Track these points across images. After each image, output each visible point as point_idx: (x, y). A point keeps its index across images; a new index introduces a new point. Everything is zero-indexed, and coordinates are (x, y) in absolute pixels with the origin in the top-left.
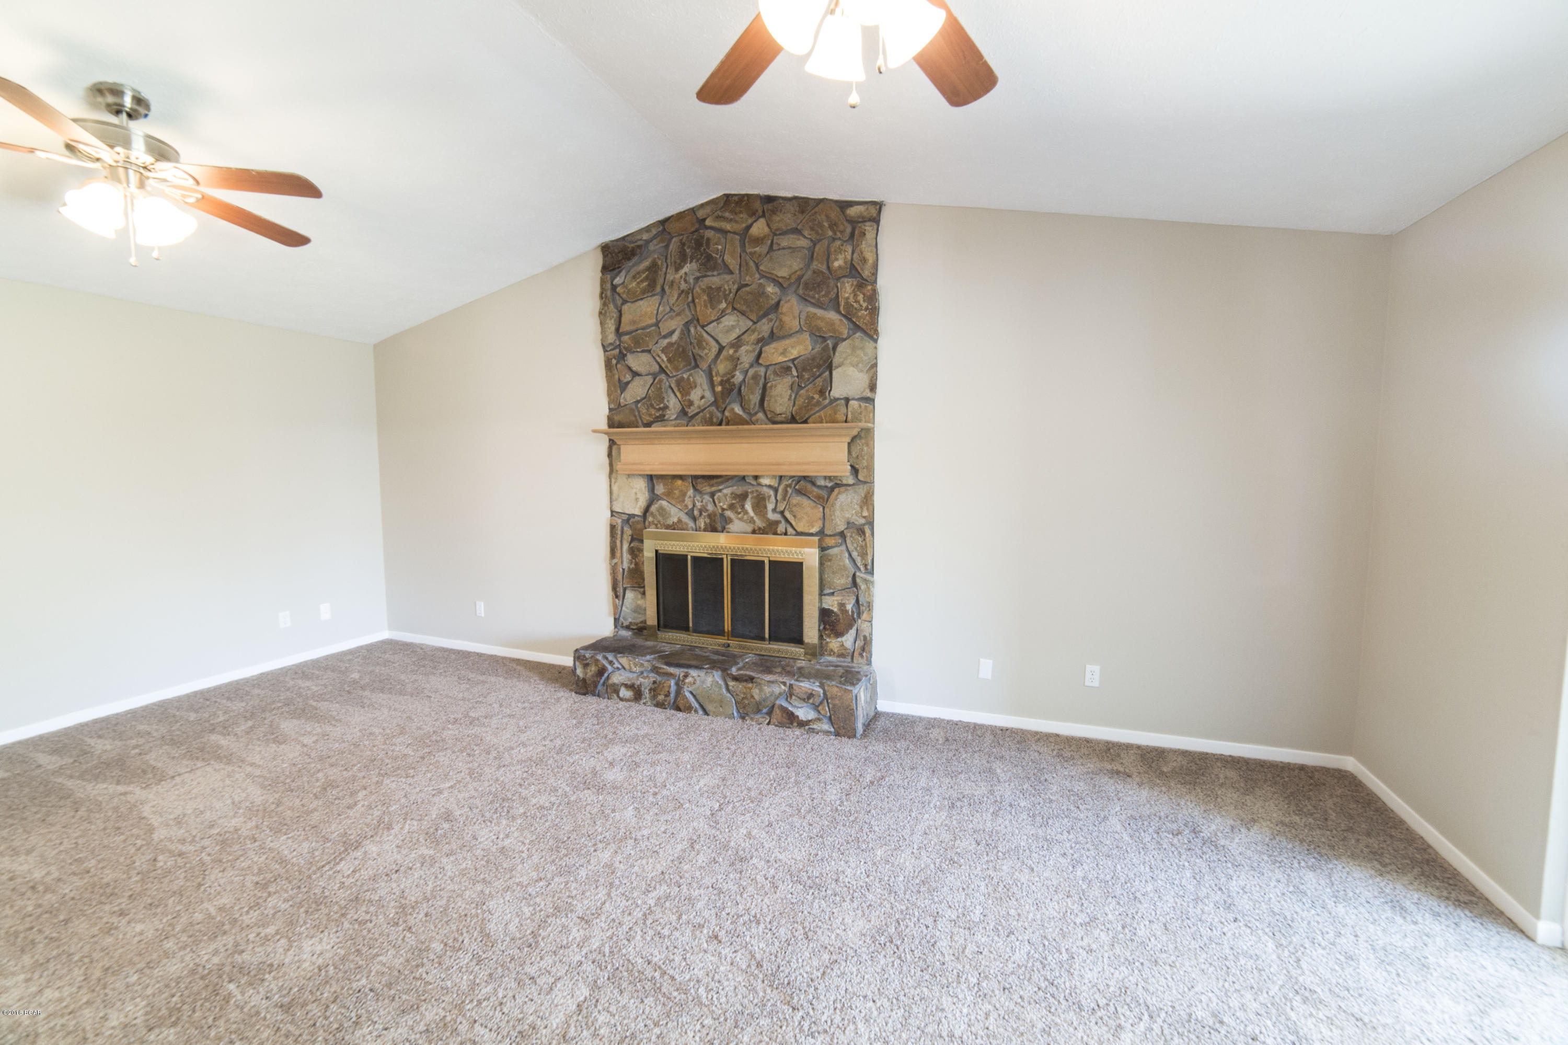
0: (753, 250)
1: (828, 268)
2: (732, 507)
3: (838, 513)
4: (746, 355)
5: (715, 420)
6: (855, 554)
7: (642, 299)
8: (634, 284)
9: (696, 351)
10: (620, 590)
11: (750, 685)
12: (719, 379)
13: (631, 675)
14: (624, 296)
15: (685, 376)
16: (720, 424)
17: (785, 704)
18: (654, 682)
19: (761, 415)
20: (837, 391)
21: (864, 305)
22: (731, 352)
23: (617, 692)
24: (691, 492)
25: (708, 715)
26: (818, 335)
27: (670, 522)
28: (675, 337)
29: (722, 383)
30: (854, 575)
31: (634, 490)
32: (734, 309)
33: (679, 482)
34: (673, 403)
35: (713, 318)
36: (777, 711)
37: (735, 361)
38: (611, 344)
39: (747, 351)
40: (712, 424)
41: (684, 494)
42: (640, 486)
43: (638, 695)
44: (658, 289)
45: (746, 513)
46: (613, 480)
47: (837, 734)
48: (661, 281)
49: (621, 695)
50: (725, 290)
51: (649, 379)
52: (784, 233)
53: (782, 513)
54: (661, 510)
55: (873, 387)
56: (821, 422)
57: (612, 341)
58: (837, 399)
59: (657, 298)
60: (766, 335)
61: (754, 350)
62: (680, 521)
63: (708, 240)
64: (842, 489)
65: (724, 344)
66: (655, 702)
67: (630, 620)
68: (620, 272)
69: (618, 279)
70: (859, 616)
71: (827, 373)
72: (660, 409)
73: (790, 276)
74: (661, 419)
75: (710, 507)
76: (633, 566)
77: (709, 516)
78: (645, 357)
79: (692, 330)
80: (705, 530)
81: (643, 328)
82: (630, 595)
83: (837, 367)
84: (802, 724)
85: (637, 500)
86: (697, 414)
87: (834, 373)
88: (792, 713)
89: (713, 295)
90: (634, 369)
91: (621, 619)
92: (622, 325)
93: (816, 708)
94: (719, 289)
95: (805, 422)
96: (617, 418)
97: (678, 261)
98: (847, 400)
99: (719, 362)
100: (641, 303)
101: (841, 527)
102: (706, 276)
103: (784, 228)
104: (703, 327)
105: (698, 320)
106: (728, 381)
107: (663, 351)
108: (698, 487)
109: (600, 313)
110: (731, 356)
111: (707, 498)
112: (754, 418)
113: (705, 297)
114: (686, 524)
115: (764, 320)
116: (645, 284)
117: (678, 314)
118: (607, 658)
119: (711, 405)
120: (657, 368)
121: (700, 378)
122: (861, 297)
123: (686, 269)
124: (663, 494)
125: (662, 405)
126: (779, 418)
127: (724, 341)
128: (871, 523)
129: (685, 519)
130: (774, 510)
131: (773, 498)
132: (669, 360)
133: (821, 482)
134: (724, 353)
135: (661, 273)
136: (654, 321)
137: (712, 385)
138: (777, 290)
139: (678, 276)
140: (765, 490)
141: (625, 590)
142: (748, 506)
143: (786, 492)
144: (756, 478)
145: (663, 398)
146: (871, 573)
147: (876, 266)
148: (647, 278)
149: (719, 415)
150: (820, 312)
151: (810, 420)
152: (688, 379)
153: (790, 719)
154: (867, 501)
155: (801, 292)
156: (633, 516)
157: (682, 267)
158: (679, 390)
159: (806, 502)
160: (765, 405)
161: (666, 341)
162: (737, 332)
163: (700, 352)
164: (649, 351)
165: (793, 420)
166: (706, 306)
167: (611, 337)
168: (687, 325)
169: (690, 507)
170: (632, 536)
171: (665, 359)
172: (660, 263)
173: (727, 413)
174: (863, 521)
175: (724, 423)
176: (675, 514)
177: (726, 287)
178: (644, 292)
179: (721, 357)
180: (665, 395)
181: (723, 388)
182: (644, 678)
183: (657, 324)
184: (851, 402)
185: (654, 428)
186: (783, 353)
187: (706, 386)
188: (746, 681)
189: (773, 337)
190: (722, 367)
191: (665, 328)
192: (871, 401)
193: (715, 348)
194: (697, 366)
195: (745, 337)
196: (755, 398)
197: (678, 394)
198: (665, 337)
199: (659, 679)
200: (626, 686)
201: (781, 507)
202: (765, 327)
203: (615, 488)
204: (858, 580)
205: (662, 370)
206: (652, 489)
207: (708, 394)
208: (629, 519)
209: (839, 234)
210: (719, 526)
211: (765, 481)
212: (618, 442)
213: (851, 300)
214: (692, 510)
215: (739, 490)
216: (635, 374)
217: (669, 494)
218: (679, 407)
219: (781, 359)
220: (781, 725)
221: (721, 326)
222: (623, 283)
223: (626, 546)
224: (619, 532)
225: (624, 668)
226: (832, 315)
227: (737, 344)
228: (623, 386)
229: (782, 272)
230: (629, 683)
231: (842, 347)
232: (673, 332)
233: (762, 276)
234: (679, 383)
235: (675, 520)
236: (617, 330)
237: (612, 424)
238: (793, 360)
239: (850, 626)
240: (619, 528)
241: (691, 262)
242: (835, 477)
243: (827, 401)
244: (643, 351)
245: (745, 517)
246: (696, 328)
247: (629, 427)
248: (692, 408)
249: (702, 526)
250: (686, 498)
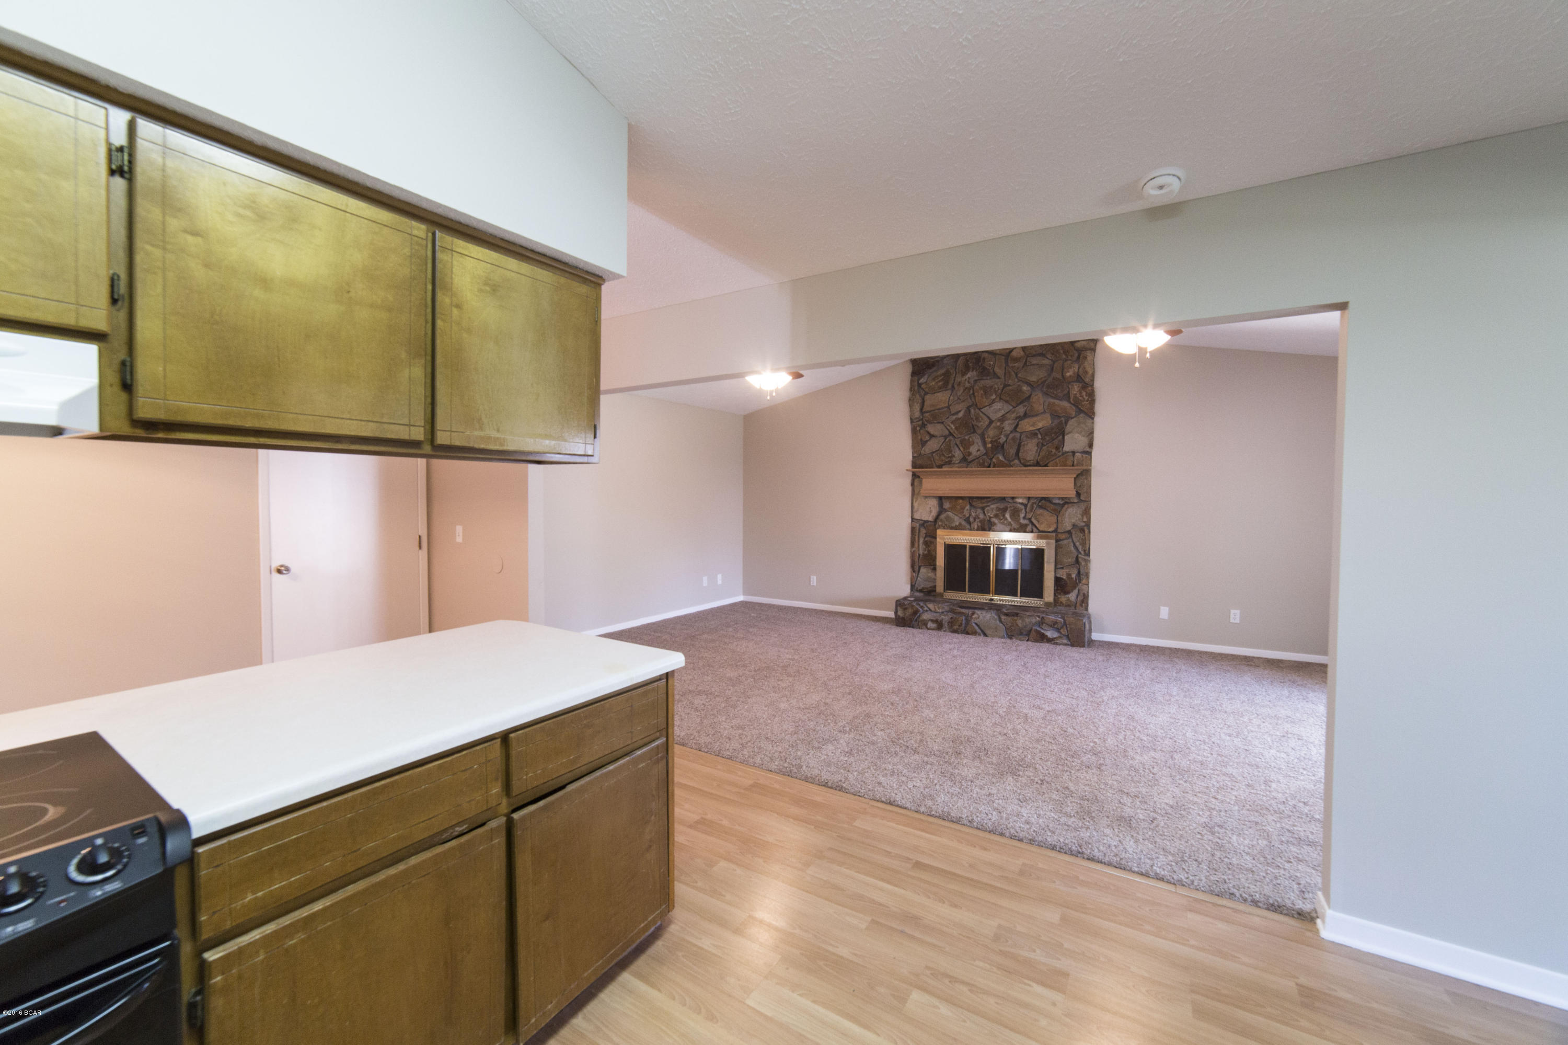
0: (1013, 365)
1: (1063, 376)
2: (996, 516)
3: (1067, 520)
4: (1008, 426)
5: (986, 464)
6: (1078, 544)
7: (939, 392)
8: (933, 383)
9: (975, 423)
10: (916, 568)
11: (1016, 618)
12: (990, 440)
13: (935, 614)
14: (927, 390)
15: (966, 437)
16: (989, 466)
17: (1038, 629)
18: (952, 618)
19: (1016, 461)
20: (1067, 448)
21: (1086, 398)
22: (998, 424)
23: (926, 625)
24: (968, 507)
25: (987, 636)
26: (1055, 415)
27: (953, 525)
28: (960, 415)
29: (991, 442)
30: (1077, 558)
31: (929, 506)
32: (1001, 399)
33: (961, 501)
34: (958, 454)
35: (987, 404)
36: (1033, 633)
37: (1001, 429)
38: (917, 418)
39: (1009, 424)
40: (984, 466)
41: (963, 508)
42: (934, 503)
43: (940, 626)
44: (950, 386)
45: (1006, 519)
46: (914, 500)
47: (1072, 645)
48: (952, 382)
49: (929, 626)
50: (995, 388)
51: (942, 440)
52: (1034, 356)
53: (1030, 520)
54: (948, 518)
55: (1091, 445)
56: (1057, 466)
57: (917, 416)
58: (1067, 452)
59: (949, 392)
60: (1022, 414)
61: (1014, 423)
62: (960, 524)
63: (984, 359)
64: (1070, 505)
65: (993, 419)
66: (951, 630)
67: (922, 586)
68: (924, 375)
69: (922, 379)
70: (1080, 582)
71: (1061, 437)
72: (949, 457)
73: (1038, 382)
74: (949, 463)
75: (982, 516)
76: (926, 552)
77: (981, 521)
78: (940, 427)
79: (972, 411)
80: (978, 530)
81: (939, 409)
82: (923, 570)
83: (1068, 434)
84: (1050, 641)
85: (931, 512)
86: (975, 460)
87: (1066, 437)
88: (1043, 634)
89: (986, 391)
90: (932, 433)
91: (916, 585)
92: (925, 407)
93: (1058, 630)
94: (991, 387)
95: (1046, 465)
96: (919, 462)
97: (964, 370)
98: (1074, 453)
99: (989, 429)
100: (938, 394)
101: (1069, 528)
102: (981, 380)
103: (1034, 353)
104: (980, 409)
105: (976, 405)
106: (996, 441)
107: (952, 423)
108: (974, 504)
109: (910, 400)
110: (999, 427)
111: (979, 511)
112: (1012, 463)
113: (982, 392)
114: (965, 526)
115: (1021, 406)
116: (941, 383)
117: (963, 401)
118: (919, 605)
119: (983, 455)
120: (947, 433)
121: (977, 439)
122: (1084, 394)
123: (969, 375)
124: (949, 508)
125: (950, 455)
126: (1028, 463)
127: (993, 417)
128: (1088, 525)
129: (964, 523)
130: (1024, 518)
131: (1024, 511)
132: (956, 428)
133: (1057, 501)
134: (994, 424)
135: (952, 377)
136: (947, 405)
137: (984, 443)
138: (1029, 388)
139: (964, 379)
140: (1019, 505)
141: (920, 568)
142: (1007, 516)
143: (1032, 507)
144: (1013, 498)
145: (951, 451)
146: (1088, 555)
147: (1093, 376)
148: (942, 380)
149: (989, 461)
150: (1057, 402)
151: (1049, 465)
152: (969, 439)
153: (1042, 638)
154: (1087, 512)
155: (1045, 389)
156: (928, 521)
157: (967, 374)
158: (962, 446)
159: (1046, 513)
160: (1020, 454)
161: (954, 417)
162: (1003, 412)
163: (977, 424)
164: (942, 423)
165: (1038, 464)
166: (982, 397)
167: (917, 414)
168: (968, 408)
169: (967, 516)
170: (926, 533)
171: (954, 428)
172: (951, 371)
173: (994, 460)
174: (1084, 524)
175: (992, 465)
176: (957, 520)
177: (996, 386)
178: (940, 388)
179: (992, 427)
180: (952, 448)
181: (992, 445)
182: (945, 616)
183: (948, 407)
184: (1077, 454)
185: (945, 469)
186: (1033, 425)
187: (980, 444)
188: (1013, 616)
189: (1026, 415)
190: (991, 433)
191: (954, 409)
192: (1089, 453)
193: (987, 422)
194: (974, 432)
195: (1008, 415)
196: (1013, 451)
197: (962, 449)
198: (953, 415)
199: (955, 616)
200: (932, 621)
201: (1029, 516)
202: (1021, 410)
203: (916, 504)
204: (1080, 560)
205: (951, 434)
206: (941, 505)
207: (982, 448)
208: (924, 523)
209: (1069, 357)
210: (986, 527)
211: (1020, 501)
212: (921, 477)
213: (1078, 395)
214: (969, 518)
215: (1002, 506)
216: (932, 436)
217: (953, 509)
218: (961, 456)
219: (1032, 428)
220: (1036, 641)
221: (992, 409)
222: (926, 382)
223: (921, 541)
224: (917, 531)
225: (930, 610)
226: (1065, 404)
227: (1003, 419)
228: (924, 443)
229: (1033, 379)
230: (934, 619)
231: (1072, 423)
232: (960, 411)
233: (1019, 381)
234: (961, 442)
235: (957, 524)
236: (921, 409)
237: (914, 465)
238: (1039, 429)
239: (1075, 588)
240: (917, 529)
241: (972, 371)
242: (1066, 498)
243: (1060, 454)
244: (939, 423)
245: (1005, 522)
246: (975, 410)
247: (926, 468)
248: (971, 457)
249: (976, 527)
250: (965, 511)
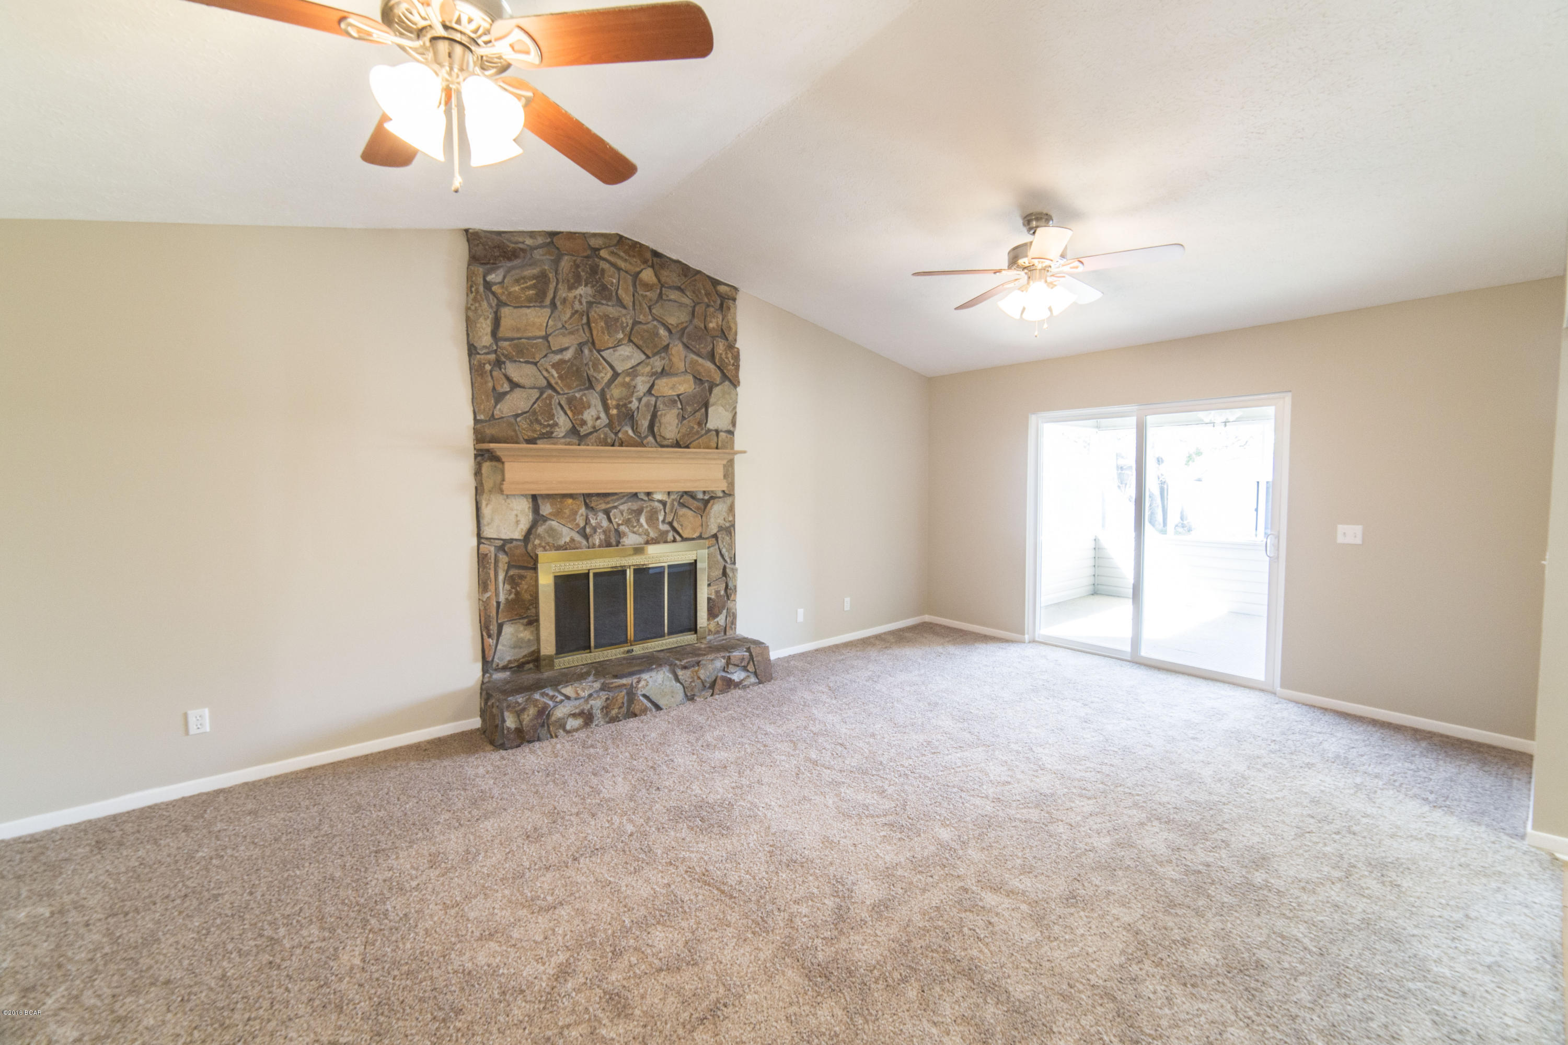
0: (645, 293)
1: (705, 327)
2: (627, 522)
3: (712, 520)
4: (641, 384)
5: (609, 440)
6: (724, 551)
7: (529, 307)
8: (517, 288)
9: (591, 372)
10: (494, 628)
11: (697, 668)
12: (614, 403)
13: (577, 703)
14: (504, 298)
15: (578, 395)
16: (613, 445)
17: (724, 674)
18: (607, 699)
19: (651, 439)
20: (711, 425)
21: (732, 362)
22: (627, 379)
23: (563, 726)
24: (583, 510)
25: (661, 709)
26: (698, 380)
27: (562, 542)
28: (568, 355)
29: (617, 407)
30: (725, 568)
31: (515, 512)
32: (630, 341)
33: (570, 501)
34: (563, 422)
35: (610, 345)
36: (719, 682)
37: (631, 389)
38: (485, 347)
39: (643, 381)
40: (606, 444)
41: (575, 513)
42: (523, 507)
43: (588, 718)
44: (548, 301)
45: (641, 526)
46: (484, 503)
47: (760, 682)
48: (550, 295)
49: (568, 727)
50: (622, 322)
51: (535, 394)
52: (670, 288)
53: (671, 524)
54: (551, 531)
55: (734, 423)
56: (700, 448)
57: (488, 345)
58: (709, 431)
59: (548, 311)
60: (659, 370)
61: (648, 382)
62: (572, 540)
63: (603, 270)
64: (716, 500)
65: (620, 371)
66: (607, 719)
67: (509, 658)
68: (498, 268)
69: (493, 276)
70: (728, 599)
71: (703, 410)
72: (549, 425)
73: (677, 326)
74: (548, 436)
75: (605, 523)
76: (513, 596)
77: (604, 532)
78: (529, 369)
79: (586, 351)
80: (599, 546)
81: (528, 338)
82: (508, 630)
83: (713, 405)
84: (737, 685)
85: (518, 522)
86: (591, 433)
87: (711, 410)
88: (730, 679)
89: (611, 324)
90: (515, 379)
91: (496, 660)
92: (501, 329)
93: (745, 669)
94: (617, 320)
95: (687, 447)
96: (487, 432)
97: (572, 281)
98: (717, 432)
99: (613, 386)
100: (528, 311)
101: (714, 531)
102: (599, 303)
103: (671, 284)
104: (599, 351)
105: (593, 343)
106: (625, 405)
107: (553, 366)
108: (593, 505)
109: (468, 309)
110: (628, 384)
111: (601, 516)
112: (645, 442)
113: (602, 324)
114: (580, 543)
115: (657, 357)
116: (531, 292)
117: (572, 333)
118: (547, 695)
119: (605, 426)
120: (544, 383)
121: (594, 399)
122: (730, 355)
123: (581, 290)
124: (550, 514)
125: (551, 422)
126: (666, 443)
127: (619, 369)
128: (733, 526)
129: (578, 538)
130: (663, 521)
131: (663, 511)
132: (560, 377)
133: (700, 496)
134: (620, 379)
135: (552, 286)
136: (544, 333)
137: (606, 408)
138: (667, 334)
139: (571, 295)
140: (656, 504)
141: (500, 627)
142: (643, 520)
143: (673, 505)
144: (648, 494)
145: (553, 415)
146: (734, 563)
147: (736, 334)
148: (533, 287)
149: (613, 436)
150: (700, 360)
151: (691, 446)
152: (581, 399)
153: (730, 684)
154: (731, 509)
155: (685, 340)
156: (511, 541)
157: (576, 288)
158: (570, 408)
159: (690, 513)
160: (656, 429)
161: (557, 357)
162: (633, 362)
163: (595, 375)
164: (535, 364)
165: (677, 445)
166: (603, 333)
167: (485, 339)
168: (581, 346)
169: (582, 524)
170: (509, 563)
171: (556, 375)
172: (551, 275)
173: (620, 435)
174: (727, 525)
175: (617, 443)
176: (566, 534)
177: (624, 319)
178: (530, 300)
179: (616, 382)
180: (554, 411)
181: (619, 411)
182: (595, 699)
183: (546, 338)
184: (721, 434)
185: (541, 445)
186: (673, 388)
187: (600, 408)
188: (693, 666)
189: (664, 373)
190: (616, 392)
191: (556, 343)
192: (731, 433)
193: (610, 373)
194: (591, 387)
195: (639, 368)
196: (645, 424)
197: (569, 412)
198: (555, 352)
199: (611, 694)
200: (574, 715)
201: (669, 519)
202: (658, 363)
203: (486, 511)
204: (728, 570)
205: (550, 385)
206: (536, 510)
207: (603, 415)
208: (504, 545)
209: (712, 303)
210: (613, 541)
211: (658, 497)
212: (504, 460)
213: (724, 356)
214: (584, 528)
215: (635, 506)
216: (514, 385)
217: (558, 514)
218: (570, 425)
219: (671, 393)
220: (722, 692)
221: (617, 354)
222: (502, 282)
223: (501, 577)
224: (493, 561)
225: (568, 698)
226: (709, 365)
227: (633, 372)
228: (500, 397)
229: (672, 321)
230: (577, 711)
231: (716, 391)
232: (567, 349)
233: (654, 319)
234: (570, 401)
235: (568, 540)
236: (494, 334)
237: (480, 437)
238: (678, 396)
239: (723, 607)
240: (493, 556)
241: (586, 285)
242: (712, 492)
243: (704, 432)
244: (527, 362)
245: (641, 530)
246: (591, 351)
247: (505, 442)
248: (585, 427)
249: (597, 542)
250: (578, 517)
